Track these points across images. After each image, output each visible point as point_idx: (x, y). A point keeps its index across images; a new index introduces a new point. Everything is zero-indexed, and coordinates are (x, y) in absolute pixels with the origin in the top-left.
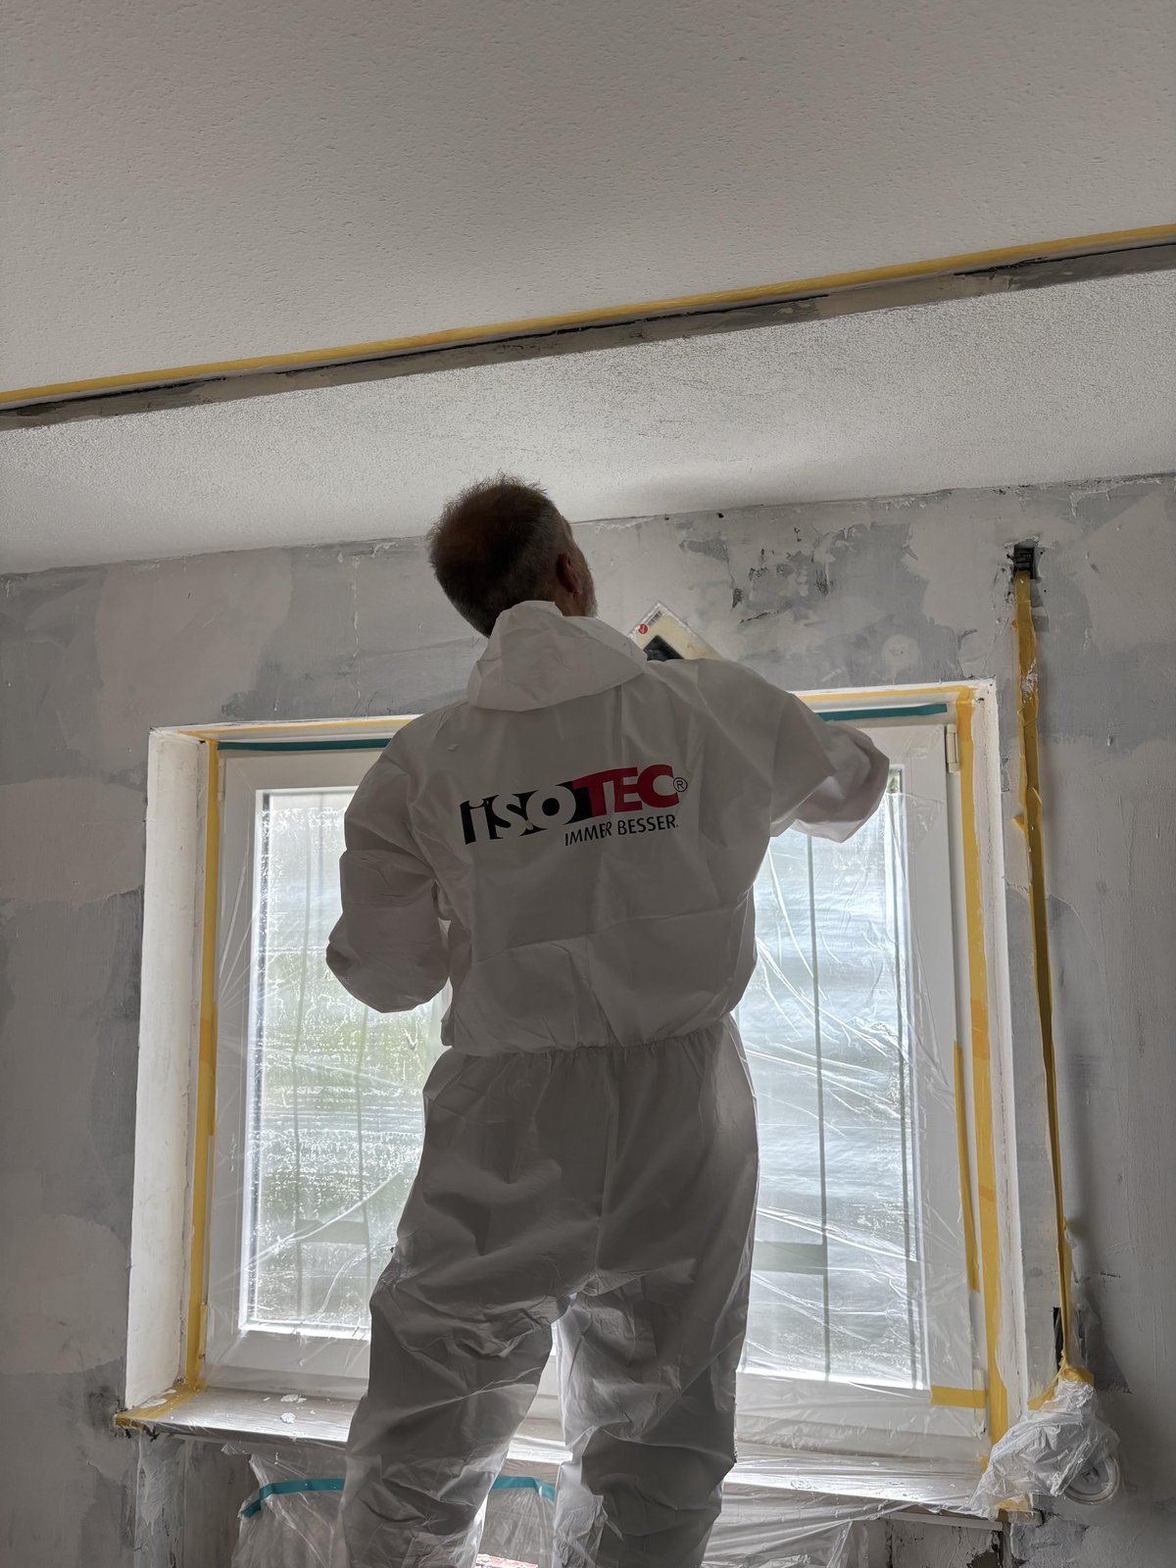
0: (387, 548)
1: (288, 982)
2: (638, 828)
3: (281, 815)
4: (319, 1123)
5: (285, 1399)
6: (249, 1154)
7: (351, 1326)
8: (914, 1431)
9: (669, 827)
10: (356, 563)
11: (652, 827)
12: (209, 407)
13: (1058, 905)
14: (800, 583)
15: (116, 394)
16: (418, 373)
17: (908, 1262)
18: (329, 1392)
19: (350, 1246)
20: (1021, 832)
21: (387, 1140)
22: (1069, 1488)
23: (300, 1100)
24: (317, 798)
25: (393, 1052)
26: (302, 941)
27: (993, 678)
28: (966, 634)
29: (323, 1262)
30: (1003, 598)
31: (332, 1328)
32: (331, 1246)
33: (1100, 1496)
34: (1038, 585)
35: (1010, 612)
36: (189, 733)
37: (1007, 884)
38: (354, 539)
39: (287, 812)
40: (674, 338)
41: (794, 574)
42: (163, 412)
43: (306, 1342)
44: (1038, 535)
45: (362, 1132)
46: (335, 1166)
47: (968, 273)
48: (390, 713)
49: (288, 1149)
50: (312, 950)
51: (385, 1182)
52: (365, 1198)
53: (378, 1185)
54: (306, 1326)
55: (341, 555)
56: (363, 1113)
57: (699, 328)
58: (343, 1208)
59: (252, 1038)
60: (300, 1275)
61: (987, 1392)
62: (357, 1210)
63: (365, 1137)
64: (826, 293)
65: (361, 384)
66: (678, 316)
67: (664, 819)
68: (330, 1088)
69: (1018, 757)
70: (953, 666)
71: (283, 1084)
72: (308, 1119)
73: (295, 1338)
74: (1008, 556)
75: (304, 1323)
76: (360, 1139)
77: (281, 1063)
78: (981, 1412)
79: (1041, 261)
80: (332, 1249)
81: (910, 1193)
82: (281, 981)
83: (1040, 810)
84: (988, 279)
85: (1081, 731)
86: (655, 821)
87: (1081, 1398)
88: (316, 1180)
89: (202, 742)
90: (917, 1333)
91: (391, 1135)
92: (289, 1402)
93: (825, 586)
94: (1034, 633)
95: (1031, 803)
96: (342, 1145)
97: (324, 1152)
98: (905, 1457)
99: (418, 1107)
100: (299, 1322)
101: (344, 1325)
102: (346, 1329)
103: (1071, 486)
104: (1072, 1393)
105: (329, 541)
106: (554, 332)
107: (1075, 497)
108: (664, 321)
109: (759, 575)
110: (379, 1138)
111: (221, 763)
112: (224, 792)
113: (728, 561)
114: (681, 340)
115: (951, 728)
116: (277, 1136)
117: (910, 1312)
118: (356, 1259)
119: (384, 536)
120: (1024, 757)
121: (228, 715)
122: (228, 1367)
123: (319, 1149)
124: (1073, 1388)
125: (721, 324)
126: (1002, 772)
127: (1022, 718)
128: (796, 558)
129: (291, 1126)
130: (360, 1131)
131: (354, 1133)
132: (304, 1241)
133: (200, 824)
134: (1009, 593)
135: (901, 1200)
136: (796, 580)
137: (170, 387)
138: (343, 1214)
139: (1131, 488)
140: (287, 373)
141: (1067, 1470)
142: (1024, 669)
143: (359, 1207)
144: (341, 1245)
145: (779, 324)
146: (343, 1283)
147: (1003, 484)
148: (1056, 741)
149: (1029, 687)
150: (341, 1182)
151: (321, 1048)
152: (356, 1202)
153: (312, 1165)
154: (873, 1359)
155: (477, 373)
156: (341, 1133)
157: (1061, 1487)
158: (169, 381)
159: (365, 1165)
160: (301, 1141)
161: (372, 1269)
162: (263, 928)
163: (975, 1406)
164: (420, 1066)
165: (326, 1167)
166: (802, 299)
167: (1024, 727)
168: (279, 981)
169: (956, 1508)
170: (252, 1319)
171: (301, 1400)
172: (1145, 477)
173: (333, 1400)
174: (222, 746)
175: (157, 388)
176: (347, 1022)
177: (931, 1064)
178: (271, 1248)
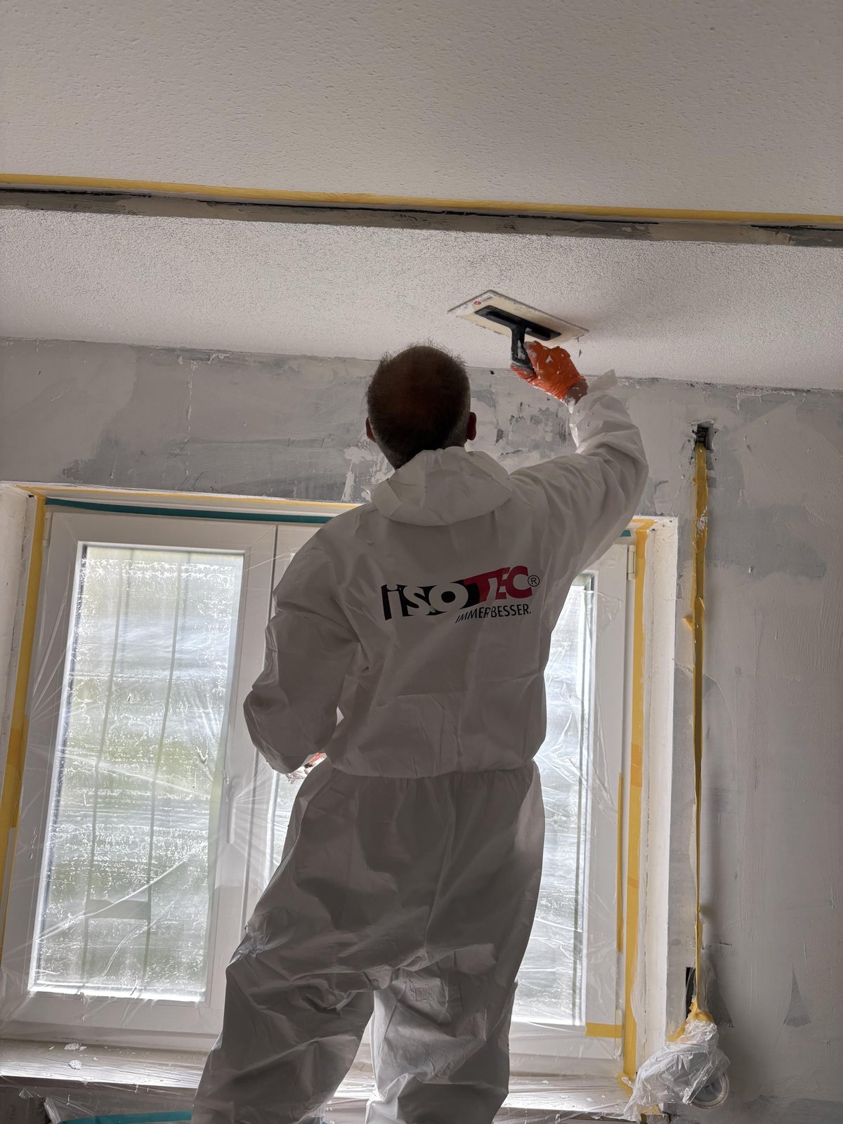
0: (222, 358)
1: (95, 702)
2: (504, 613)
3: (98, 563)
4: (115, 820)
5: (67, 1047)
6: (47, 844)
7: (129, 987)
8: (572, 1056)
9: (524, 614)
10: (194, 366)
11: (514, 613)
12: (131, 218)
13: (711, 683)
14: (547, 432)
15: (43, 192)
16: (326, 224)
17: (575, 932)
18: (106, 1041)
19: (133, 921)
20: (689, 628)
21: (176, 835)
22: (697, 1099)
23: (100, 800)
24: (128, 553)
25: (187, 765)
26: (110, 669)
27: (676, 516)
28: (660, 483)
29: (107, 934)
30: (688, 460)
31: (113, 989)
32: (116, 921)
33: (715, 1102)
34: (712, 455)
35: (692, 472)
36: (23, 488)
37: (676, 664)
38: (194, 347)
39: (104, 562)
40: (539, 234)
41: (543, 424)
42: (87, 214)
43: (89, 1001)
44: (714, 420)
45: (155, 828)
46: (126, 855)
47: (760, 227)
48: (213, 491)
49: (86, 841)
50: (118, 677)
51: (171, 869)
52: (152, 882)
53: (165, 871)
54: (88, 987)
55: (181, 359)
56: (156, 813)
57: (559, 230)
58: (130, 890)
59: (59, 747)
60: (86, 945)
61: (624, 1026)
62: (143, 892)
63: (156, 832)
64: (658, 222)
65: (274, 224)
66: (544, 217)
67: (521, 607)
68: (128, 791)
69: (691, 574)
70: (649, 505)
71: (85, 786)
72: (106, 816)
73: (78, 998)
74: (693, 432)
75: (86, 985)
76: (152, 834)
77: (85, 769)
78: (619, 1041)
79: (812, 228)
80: (116, 923)
81: (580, 882)
82: (89, 701)
83: (703, 613)
84: (774, 233)
85: (732, 561)
86: (515, 608)
87: (708, 1033)
88: (108, 867)
89: (30, 496)
90: (578, 984)
91: (180, 831)
92: (73, 1050)
93: (565, 436)
94: (707, 488)
95: (698, 607)
96: (134, 838)
97: (118, 843)
98: (564, 1076)
99: (206, 809)
100: (81, 985)
101: (123, 987)
102: (125, 989)
103: (737, 388)
104: (700, 1030)
105: (172, 345)
106: (444, 212)
107: (740, 396)
108: (532, 219)
109: (517, 421)
110: (169, 833)
111: (48, 515)
112: (49, 540)
113: (495, 408)
114: (544, 237)
115: (632, 548)
116: (76, 830)
117: (575, 969)
118: (138, 932)
119: (221, 348)
120: (695, 575)
121: (68, 477)
122: (17, 1022)
123: (113, 840)
124: (702, 1026)
125: (577, 230)
126: (678, 584)
127: (696, 548)
128: (545, 412)
129: (89, 821)
130: (152, 826)
131: (147, 829)
132: (91, 917)
133: (24, 565)
134: (692, 458)
135: (574, 887)
136: (544, 430)
137: (97, 194)
138: (130, 895)
139: (776, 396)
140: (209, 203)
141: (695, 1084)
142: (699, 513)
143: (145, 889)
144: (124, 920)
145: (619, 238)
146: (123, 952)
147: (694, 380)
148: (715, 565)
149: (701, 526)
150: (131, 868)
151: (122, 758)
152: (143, 885)
153: (105, 854)
154: (544, 1003)
155: (374, 233)
156: (135, 828)
157: (690, 1099)
158: (100, 190)
159: (154, 855)
160: (97, 833)
161: (151, 940)
162: (74, 656)
163: (616, 1037)
164: (210, 776)
165: (118, 856)
166: (639, 223)
167: (697, 554)
168: (87, 701)
169: (611, 1114)
170: (38, 982)
171: (82, 1048)
172: (785, 390)
173: (109, 1047)
174: (50, 502)
175: (84, 193)
176: (146, 738)
177: (602, 788)
178: (62, 923)
